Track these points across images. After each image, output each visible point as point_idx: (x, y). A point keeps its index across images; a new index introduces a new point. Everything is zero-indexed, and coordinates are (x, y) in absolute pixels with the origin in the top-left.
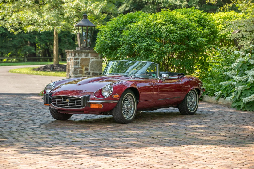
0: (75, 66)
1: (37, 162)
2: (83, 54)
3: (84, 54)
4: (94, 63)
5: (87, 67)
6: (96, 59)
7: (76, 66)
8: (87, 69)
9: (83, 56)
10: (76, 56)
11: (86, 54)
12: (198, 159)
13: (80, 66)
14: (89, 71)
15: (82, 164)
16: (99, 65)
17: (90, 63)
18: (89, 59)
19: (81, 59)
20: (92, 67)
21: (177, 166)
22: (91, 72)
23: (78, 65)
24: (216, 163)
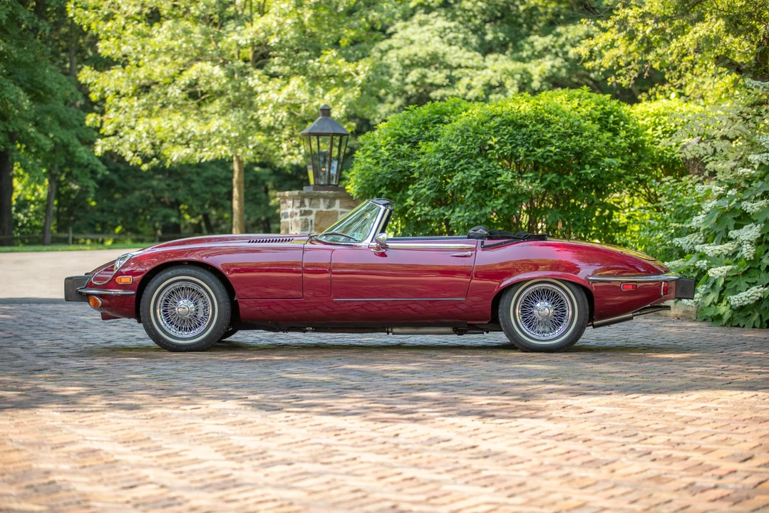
0: (302, 231)
2: (322, 200)
3: (324, 202)
7: (305, 231)
9: (322, 207)
10: (305, 206)
11: (330, 202)
13: (315, 230)
18: (335, 214)
19: (318, 214)
23: (310, 227)
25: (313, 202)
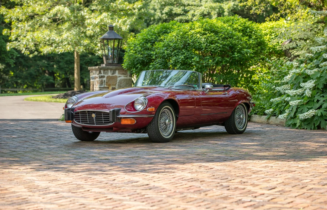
0: (100, 85)
1: (59, 179)
2: (109, 71)
3: (111, 71)
4: (123, 81)
5: (114, 86)
6: (124, 76)
7: (101, 85)
9: (110, 74)
10: (101, 74)
11: (113, 71)
12: (257, 173)
13: (106, 85)
15: (114, 180)
16: (128, 84)
17: (118, 82)
18: (116, 77)
19: (107, 77)
20: (120, 86)
21: (233, 179)
23: (104, 84)
24: (281, 176)
25: (105, 71)
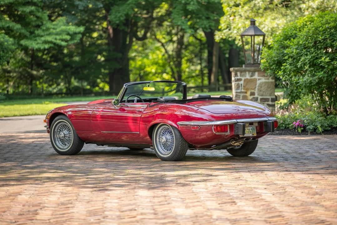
0: (236, 90)
2: (247, 73)
3: (249, 73)
4: (263, 85)
5: (253, 91)
6: (265, 79)
7: (238, 90)
8: (252, 94)
9: (248, 76)
10: (238, 76)
11: (252, 74)
13: (244, 89)
14: (256, 96)
16: (270, 87)
17: (257, 85)
18: (255, 80)
19: (245, 80)
20: (260, 90)
22: (260, 97)
23: (240, 88)
25: (242, 74)
